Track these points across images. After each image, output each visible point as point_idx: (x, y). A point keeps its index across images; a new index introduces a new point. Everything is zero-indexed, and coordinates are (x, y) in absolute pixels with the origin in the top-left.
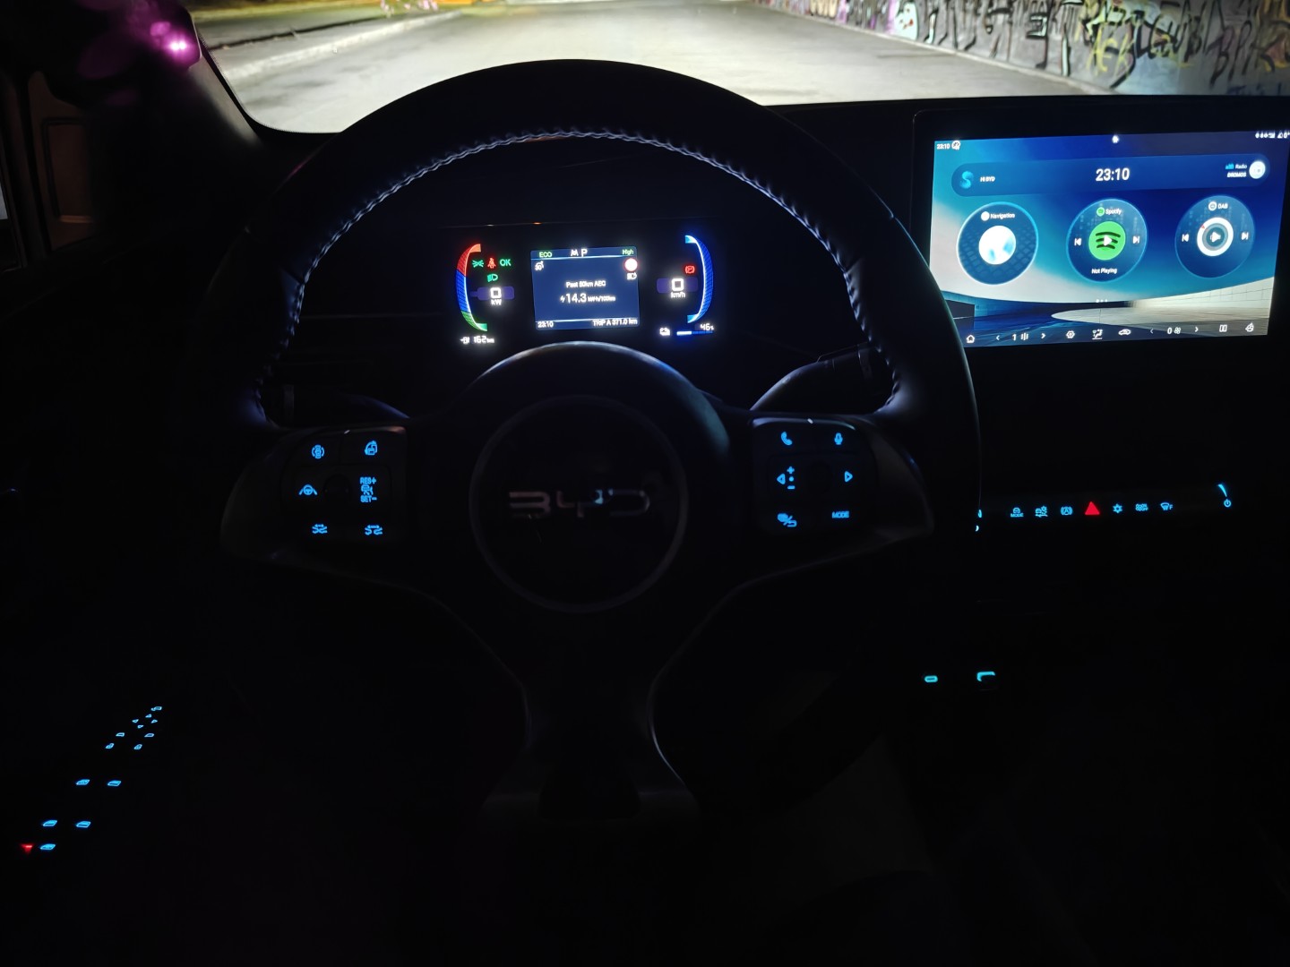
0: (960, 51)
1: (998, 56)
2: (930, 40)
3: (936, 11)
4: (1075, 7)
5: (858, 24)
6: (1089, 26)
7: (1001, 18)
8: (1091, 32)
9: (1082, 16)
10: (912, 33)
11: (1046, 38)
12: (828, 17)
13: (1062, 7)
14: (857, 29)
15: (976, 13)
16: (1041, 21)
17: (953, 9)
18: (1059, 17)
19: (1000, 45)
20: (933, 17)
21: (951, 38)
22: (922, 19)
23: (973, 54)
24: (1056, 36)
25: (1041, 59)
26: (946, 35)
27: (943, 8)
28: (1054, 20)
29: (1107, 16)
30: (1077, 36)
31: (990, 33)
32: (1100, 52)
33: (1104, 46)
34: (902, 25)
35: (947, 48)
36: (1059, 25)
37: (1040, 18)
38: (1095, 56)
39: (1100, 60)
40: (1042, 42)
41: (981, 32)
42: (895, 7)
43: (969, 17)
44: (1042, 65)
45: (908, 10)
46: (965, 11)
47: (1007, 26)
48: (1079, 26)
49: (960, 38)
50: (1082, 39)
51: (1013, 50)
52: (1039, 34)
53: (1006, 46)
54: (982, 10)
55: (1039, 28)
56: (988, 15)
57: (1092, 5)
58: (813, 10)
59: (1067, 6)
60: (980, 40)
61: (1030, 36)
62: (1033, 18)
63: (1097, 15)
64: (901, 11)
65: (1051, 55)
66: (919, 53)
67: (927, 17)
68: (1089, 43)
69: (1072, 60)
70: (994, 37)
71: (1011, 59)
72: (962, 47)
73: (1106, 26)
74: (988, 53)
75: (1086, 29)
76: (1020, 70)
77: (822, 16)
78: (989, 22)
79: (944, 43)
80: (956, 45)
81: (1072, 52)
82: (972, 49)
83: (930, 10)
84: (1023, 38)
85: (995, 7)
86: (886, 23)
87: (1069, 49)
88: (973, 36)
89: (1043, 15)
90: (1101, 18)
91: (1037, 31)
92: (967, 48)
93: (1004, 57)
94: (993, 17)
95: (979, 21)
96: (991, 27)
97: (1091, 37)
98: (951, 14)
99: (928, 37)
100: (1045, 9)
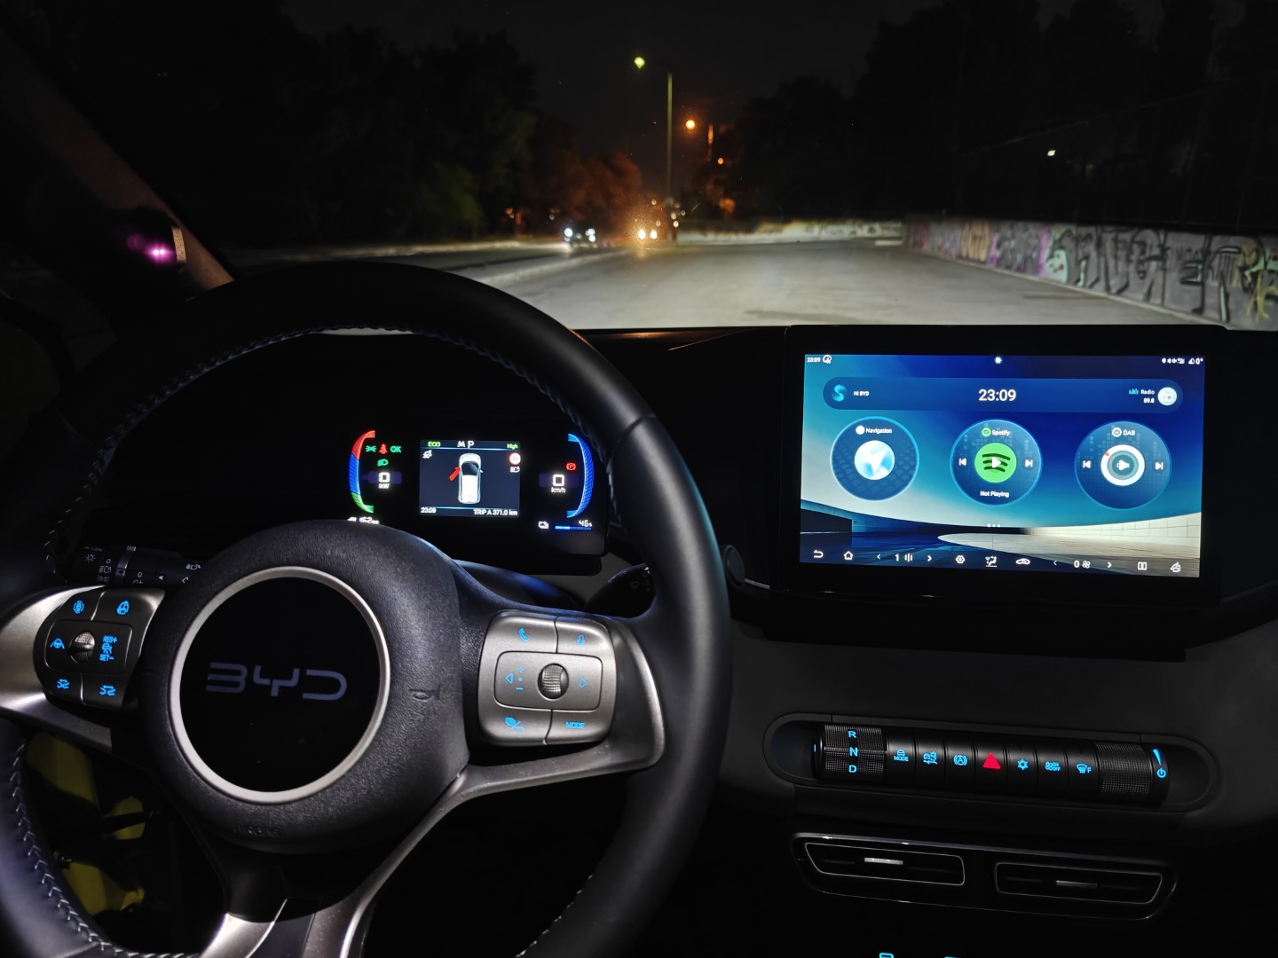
0: (1113, 294)
1: (1152, 300)
2: (1081, 283)
3: (1087, 258)
4: (1232, 256)
5: (1009, 267)
6: (1247, 273)
7: (1154, 265)
8: (1249, 279)
9: (1240, 263)
10: (1062, 276)
11: (1202, 284)
12: (978, 261)
13: (1218, 256)
14: (1006, 272)
15: (1128, 261)
16: (1196, 268)
17: (1105, 255)
18: (1215, 263)
19: (1154, 289)
20: (1084, 263)
21: (1102, 283)
22: (1073, 264)
23: (1126, 297)
24: (1213, 283)
25: (1197, 305)
26: (1097, 280)
27: (1093, 255)
28: (1210, 267)
29: (1266, 264)
30: (1235, 283)
31: (1142, 278)
32: (1260, 299)
33: (1264, 293)
34: (1052, 269)
35: (1099, 291)
36: (1216, 273)
37: (1194, 265)
38: (1256, 303)
39: (1260, 307)
40: (1197, 289)
41: (1133, 276)
42: (1046, 253)
43: (1121, 264)
44: (1199, 311)
45: (1058, 256)
46: (1116, 258)
47: (1160, 274)
48: (1237, 274)
49: (1112, 283)
50: (1240, 285)
51: (1167, 295)
52: (1194, 280)
53: (1160, 290)
54: (1134, 257)
55: (1195, 275)
56: (1141, 262)
57: (1250, 254)
58: (964, 254)
59: (1223, 255)
60: (1132, 284)
61: (1184, 282)
62: (1189, 265)
63: (1256, 263)
64: (1051, 256)
65: (1209, 301)
66: (1069, 295)
67: (1078, 263)
68: (1249, 290)
69: (1232, 306)
70: (1147, 281)
71: (1166, 302)
72: (1114, 290)
73: (1266, 273)
74: (1141, 297)
75: (1243, 277)
76: (1176, 314)
77: (974, 260)
78: (1141, 268)
79: (1096, 286)
80: (1108, 288)
81: (1231, 299)
82: (1126, 293)
83: (1081, 256)
84: (1177, 284)
85: (1147, 255)
86: (1037, 268)
87: (1227, 296)
88: (1124, 281)
89: (1198, 262)
90: (1260, 266)
91: (1193, 277)
92: (1119, 292)
93: (1158, 301)
94: (1146, 264)
95: (1132, 268)
96: (1145, 273)
97: (1250, 284)
98: (1102, 260)
99: (1078, 280)
100: (1200, 257)
